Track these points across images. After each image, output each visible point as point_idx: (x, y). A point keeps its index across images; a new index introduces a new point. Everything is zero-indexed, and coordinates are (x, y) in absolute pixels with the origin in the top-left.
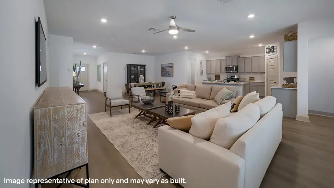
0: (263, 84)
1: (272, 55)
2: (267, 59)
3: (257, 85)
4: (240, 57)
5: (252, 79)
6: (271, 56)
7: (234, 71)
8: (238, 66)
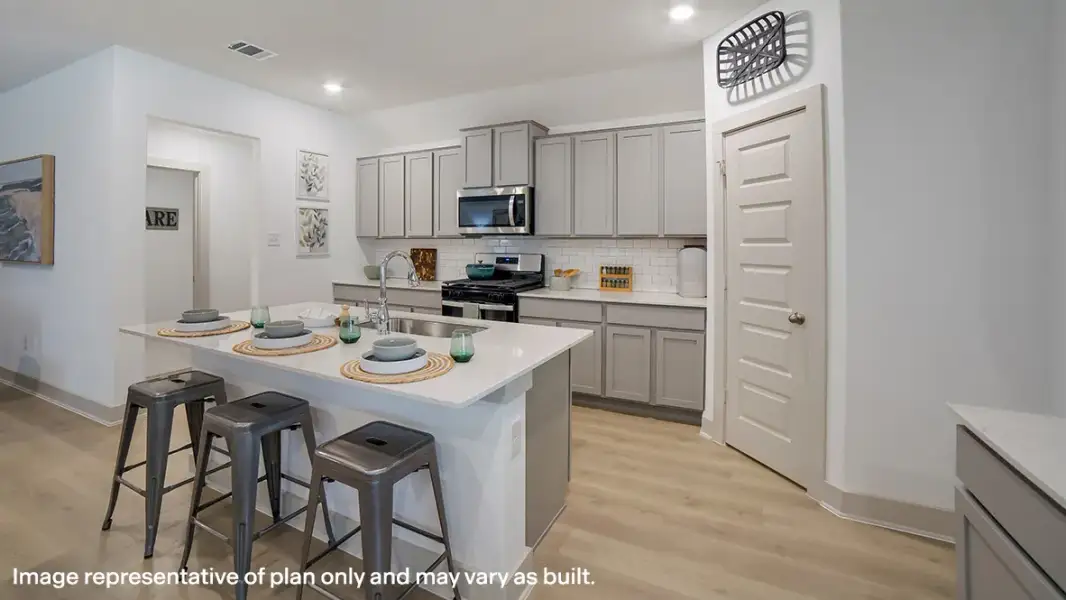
0: (691, 321)
1: (769, 94)
2: (725, 134)
3: (653, 329)
4: (550, 133)
5: (618, 277)
6: (764, 101)
7: (509, 225)
8: (532, 191)
